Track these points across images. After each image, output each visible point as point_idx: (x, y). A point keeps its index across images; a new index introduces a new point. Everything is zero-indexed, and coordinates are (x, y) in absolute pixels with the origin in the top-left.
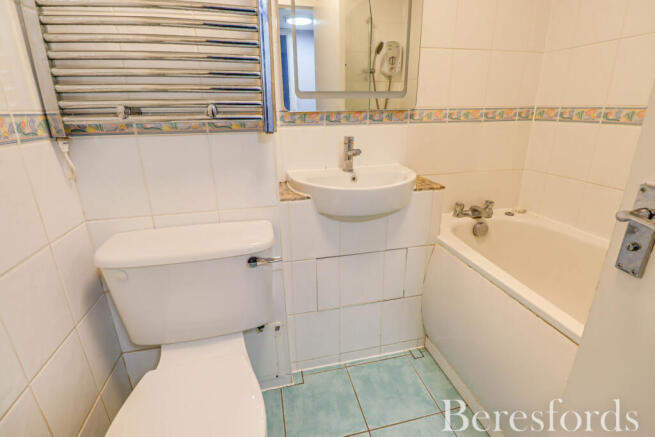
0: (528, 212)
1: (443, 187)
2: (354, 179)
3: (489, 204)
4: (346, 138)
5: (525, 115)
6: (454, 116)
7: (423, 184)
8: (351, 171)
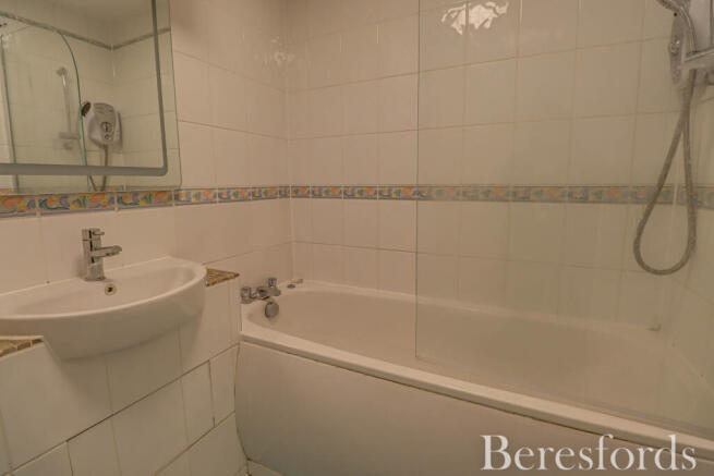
0: (305, 280)
1: (237, 275)
2: (110, 289)
3: (272, 281)
4: (83, 231)
5: (283, 193)
6: (226, 196)
7: (215, 277)
8: (102, 279)
